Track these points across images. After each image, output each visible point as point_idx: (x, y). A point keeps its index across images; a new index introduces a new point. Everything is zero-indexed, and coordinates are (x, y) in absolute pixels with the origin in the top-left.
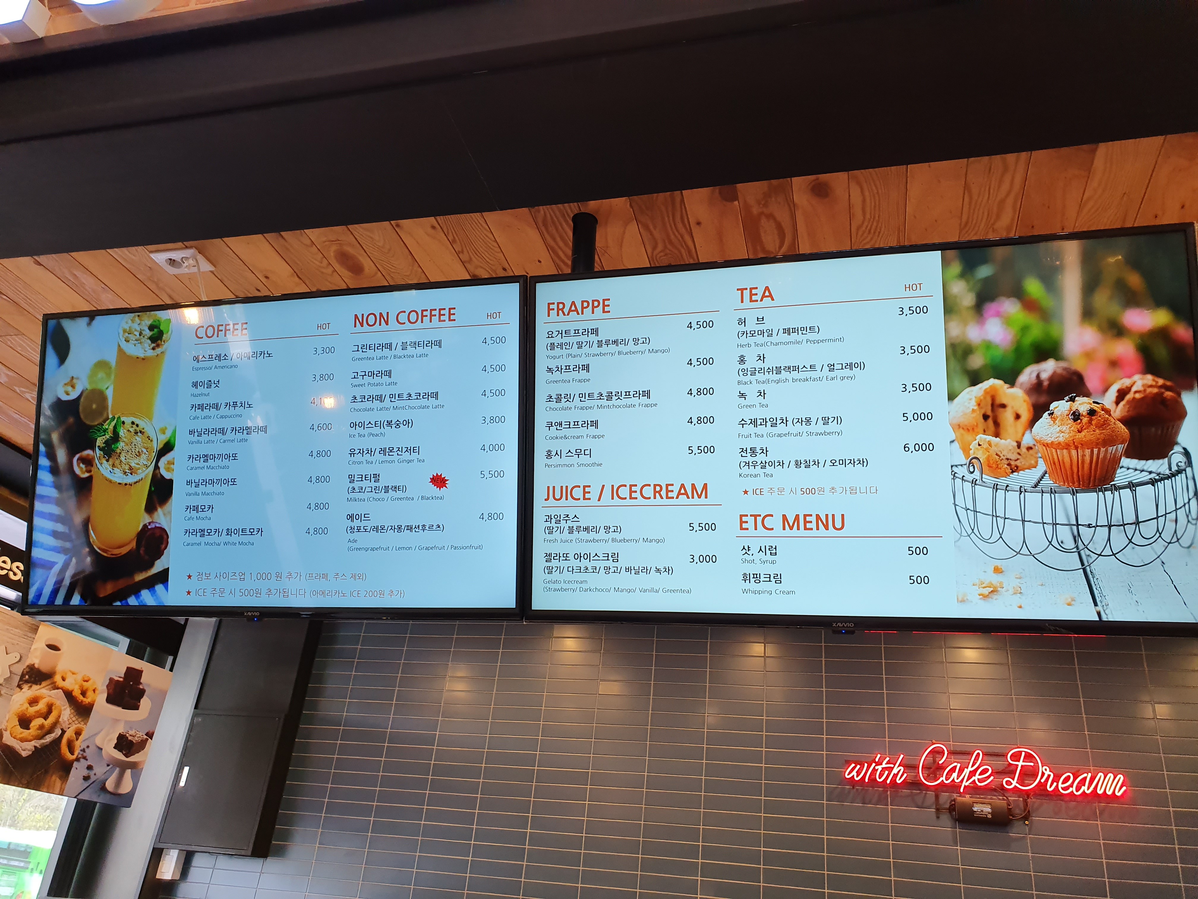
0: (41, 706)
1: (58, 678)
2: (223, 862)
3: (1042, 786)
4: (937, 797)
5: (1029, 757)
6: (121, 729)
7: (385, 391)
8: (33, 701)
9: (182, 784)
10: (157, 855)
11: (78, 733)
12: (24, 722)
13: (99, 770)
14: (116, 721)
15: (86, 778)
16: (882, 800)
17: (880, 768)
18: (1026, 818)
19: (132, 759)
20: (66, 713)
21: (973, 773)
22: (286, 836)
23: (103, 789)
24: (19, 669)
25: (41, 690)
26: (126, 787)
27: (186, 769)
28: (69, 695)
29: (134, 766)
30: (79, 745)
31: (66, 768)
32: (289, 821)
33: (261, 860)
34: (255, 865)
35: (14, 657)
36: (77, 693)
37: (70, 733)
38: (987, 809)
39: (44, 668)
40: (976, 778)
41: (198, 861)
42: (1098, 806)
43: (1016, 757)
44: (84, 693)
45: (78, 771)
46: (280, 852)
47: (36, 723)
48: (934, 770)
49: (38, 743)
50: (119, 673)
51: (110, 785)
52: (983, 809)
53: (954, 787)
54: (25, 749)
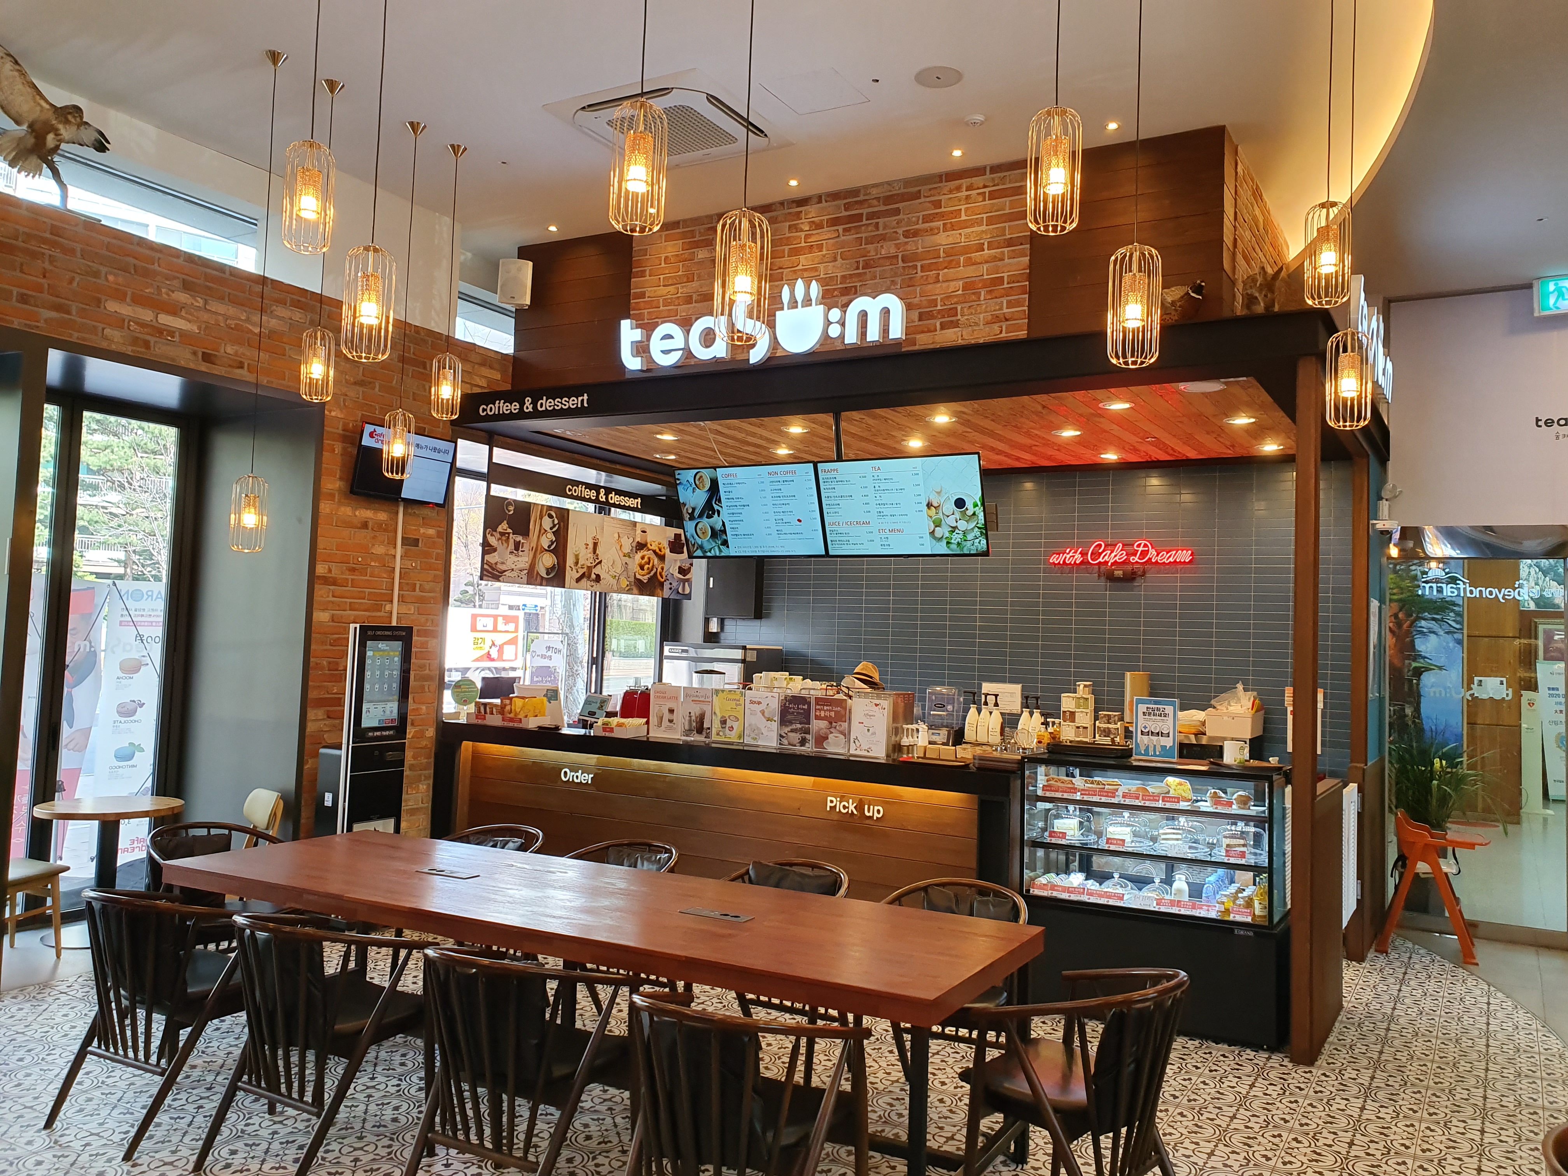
0: (646, 559)
1: (649, 545)
2: (740, 622)
3: (1150, 559)
4: (1099, 568)
5: (1145, 545)
6: (678, 564)
7: (781, 495)
8: (643, 558)
9: (711, 586)
10: (707, 621)
11: (662, 569)
12: (642, 568)
13: (675, 584)
14: (676, 560)
15: (671, 589)
16: (1071, 572)
17: (1068, 556)
18: (1143, 576)
19: (687, 577)
20: (656, 561)
21: (1115, 556)
22: (769, 608)
23: (678, 592)
24: (634, 544)
25: (644, 552)
26: (687, 591)
27: (711, 579)
28: (654, 551)
29: (688, 580)
30: (664, 574)
31: (662, 585)
32: (769, 601)
33: (759, 621)
34: (757, 623)
35: (631, 540)
36: (658, 551)
37: (659, 570)
38: (1121, 572)
39: (643, 542)
40: (1117, 558)
41: (727, 622)
42: (1179, 567)
43: (1139, 546)
44: (660, 550)
45: (666, 586)
46: (768, 616)
47: (646, 567)
48: (1096, 555)
49: (648, 576)
50: (672, 537)
51: (680, 590)
52: (1119, 573)
53: (1106, 562)
54: (645, 579)
